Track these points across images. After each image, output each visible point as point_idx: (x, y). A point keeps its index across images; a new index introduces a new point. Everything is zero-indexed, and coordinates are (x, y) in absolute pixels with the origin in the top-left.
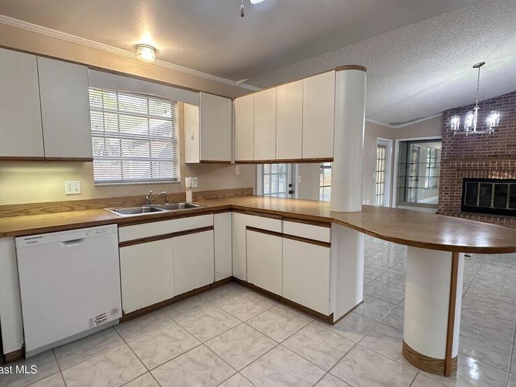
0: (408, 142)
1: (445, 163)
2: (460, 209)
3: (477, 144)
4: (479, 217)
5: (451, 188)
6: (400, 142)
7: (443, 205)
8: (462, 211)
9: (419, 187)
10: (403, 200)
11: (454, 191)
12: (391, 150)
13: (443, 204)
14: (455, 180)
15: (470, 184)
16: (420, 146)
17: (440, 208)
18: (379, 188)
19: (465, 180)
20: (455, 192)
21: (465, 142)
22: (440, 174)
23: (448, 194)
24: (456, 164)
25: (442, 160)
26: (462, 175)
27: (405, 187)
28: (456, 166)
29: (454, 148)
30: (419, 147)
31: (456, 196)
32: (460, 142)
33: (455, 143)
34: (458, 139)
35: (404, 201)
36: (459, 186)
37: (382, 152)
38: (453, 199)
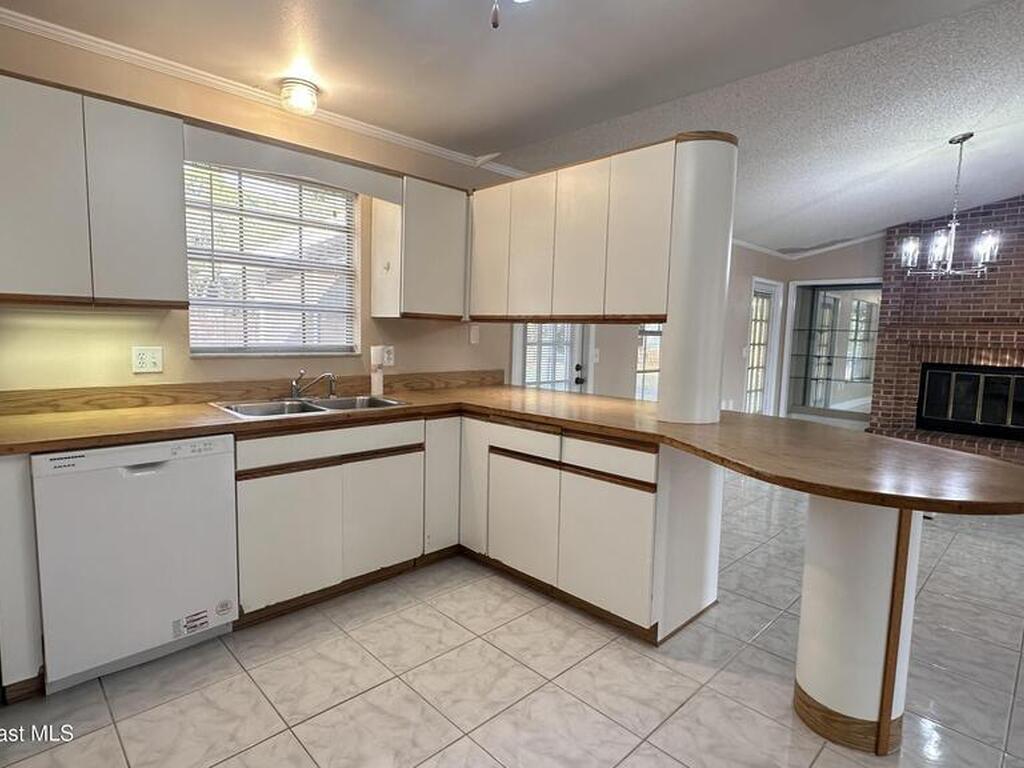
0: (814, 289)
1: (886, 331)
2: (914, 424)
3: (951, 296)
4: (952, 442)
5: (898, 381)
6: (799, 287)
7: (880, 416)
8: (918, 427)
9: (833, 378)
10: (801, 402)
11: (903, 388)
12: (781, 303)
13: (880, 412)
14: (906, 365)
15: (934, 376)
16: (838, 296)
17: (875, 420)
18: (754, 379)
19: (926, 366)
20: (906, 391)
21: (928, 290)
22: (877, 353)
23: (890, 393)
24: (908, 334)
25: (880, 325)
26: (920, 357)
27: (806, 378)
28: (908, 338)
29: (907, 302)
30: (835, 299)
31: (907, 398)
32: (919, 291)
33: (909, 293)
34: (914, 284)
35: (804, 404)
36: (914, 379)
37: (762, 306)
38: (902, 404)
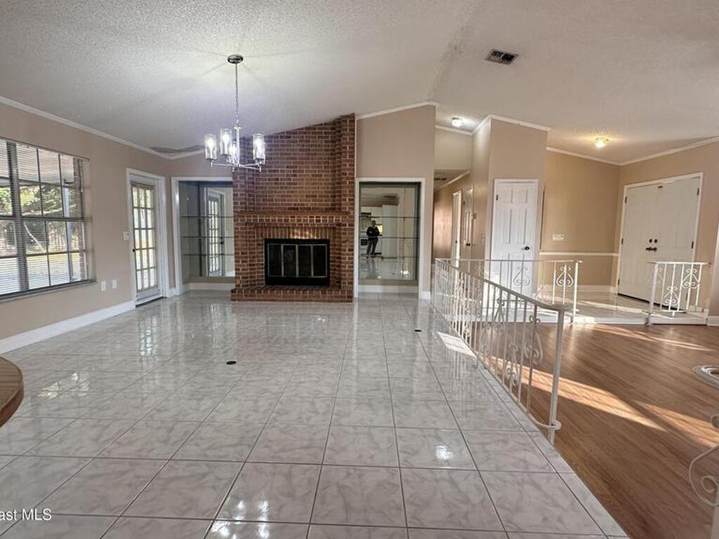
0: (199, 184)
1: (239, 216)
2: (264, 282)
4: (282, 292)
5: (250, 253)
6: (180, 182)
7: (241, 279)
8: (267, 284)
10: (198, 273)
11: (254, 257)
12: (164, 198)
13: (241, 276)
14: (254, 241)
15: (272, 245)
17: (238, 283)
18: (145, 259)
19: (267, 241)
20: (256, 259)
21: (261, 188)
23: (245, 262)
24: (252, 218)
25: (235, 212)
26: (262, 235)
28: (252, 221)
29: (250, 195)
31: (258, 264)
32: (257, 188)
33: (250, 189)
34: (253, 183)
36: (260, 250)
38: (255, 269)
